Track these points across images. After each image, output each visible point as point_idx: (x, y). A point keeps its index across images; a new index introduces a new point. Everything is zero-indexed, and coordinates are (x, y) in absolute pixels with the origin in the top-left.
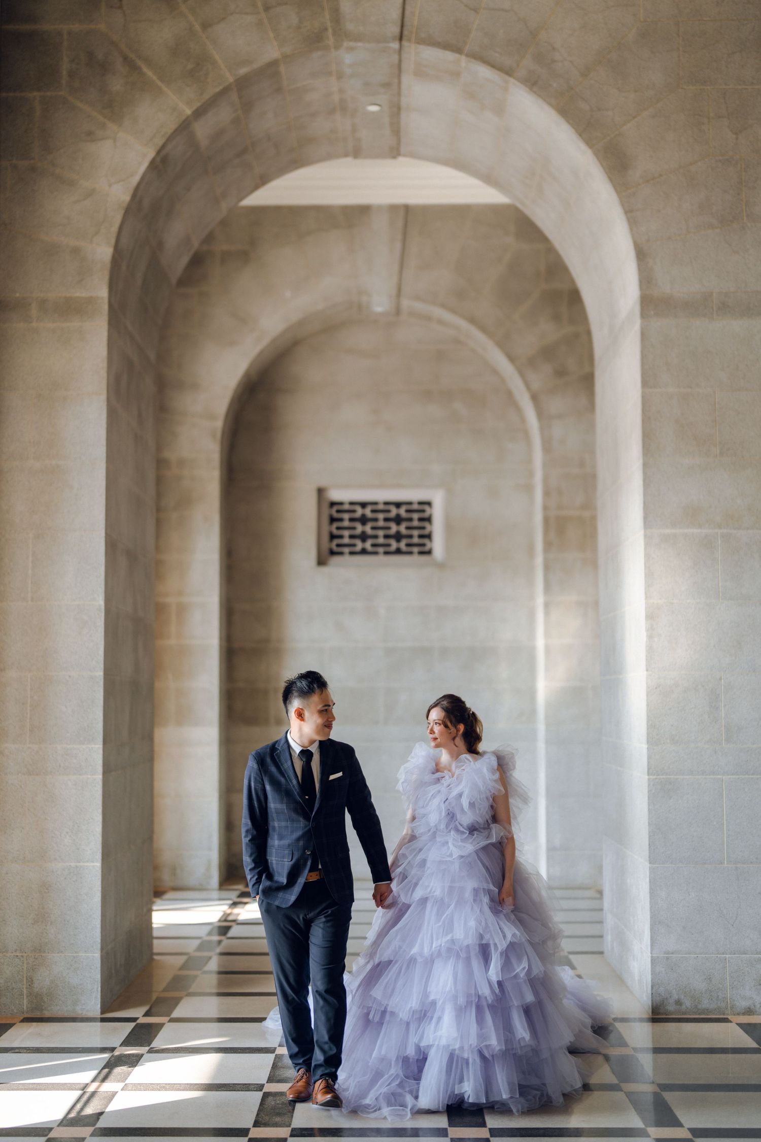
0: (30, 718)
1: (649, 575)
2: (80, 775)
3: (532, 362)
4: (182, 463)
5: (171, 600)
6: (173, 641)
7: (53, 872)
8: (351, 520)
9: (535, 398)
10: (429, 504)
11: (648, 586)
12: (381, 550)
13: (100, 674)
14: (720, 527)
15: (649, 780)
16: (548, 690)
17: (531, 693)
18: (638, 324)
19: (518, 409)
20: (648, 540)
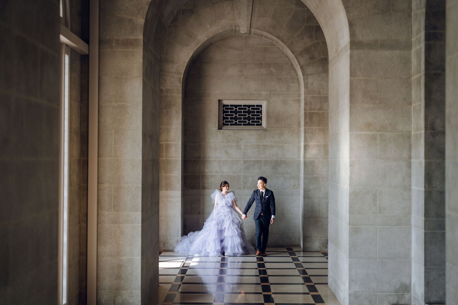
0: (114, 202)
1: (351, 149)
2: (133, 224)
3: (301, 54)
4: (167, 91)
5: (164, 143)
6: (164, 158)
7: (123, 260)
8: (231, 112)
9: (302, 67)
10: (261, 106)
11: (351, 154)
12: (242, 123)
13: (140, 185)
14: (379, 132)
15: (350, 227)
16: (305, 178)
17: (298, 178)
18: (349, 52)
19: (295, 71)
20: (351, 136)
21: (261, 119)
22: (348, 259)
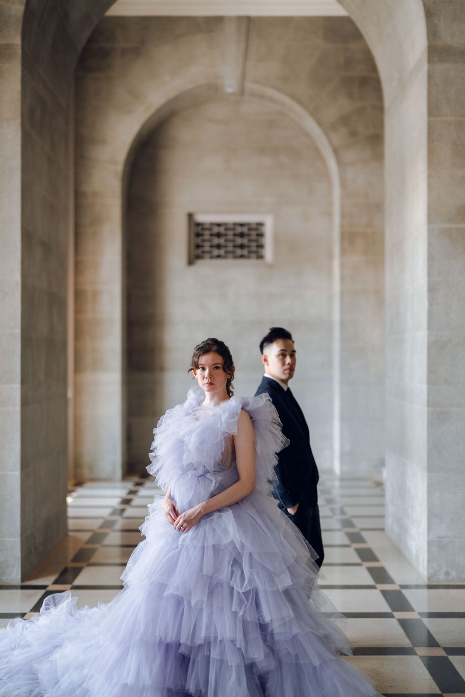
2: (4, 407)
3: (334, 126)
5: (88, 288)
6: (89, 316)
8: (211, 235)
9: (335, 151)
10: (261, 224)
12: (230, 255)
13: (18, 331)
15: (428, 411)
16: (342, 349)
17: (329, 351)
18: (425, 67)
19: (323, 161)
20: (430, 232)
21: (262, 246)
22: (426, 473)
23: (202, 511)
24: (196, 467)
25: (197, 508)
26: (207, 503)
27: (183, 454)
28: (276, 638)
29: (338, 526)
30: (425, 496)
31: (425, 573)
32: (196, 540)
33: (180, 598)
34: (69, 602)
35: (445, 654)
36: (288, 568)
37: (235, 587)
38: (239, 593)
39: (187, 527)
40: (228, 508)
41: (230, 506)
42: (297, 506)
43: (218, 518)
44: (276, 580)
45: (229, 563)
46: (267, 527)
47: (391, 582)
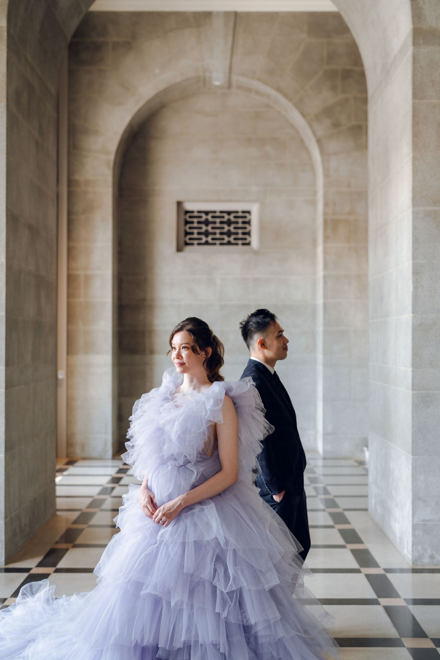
3: (317, 118)
4: (87, 182)
5: (81, 273)
6: (82, 300)
8: (199, 222)
9: (319, 141)
10: (249, 212)
11: (415, 249)
12: (218, 242)
13: (3, 313)
15: (413, 394)
16: (325, 332)
17: (313, 334)
18: (410, 50)
19: (307, 151)
20: (415, 215)
21: (249, 234)
22: (410, 456)
23: (183, 504)
24: (176, 457)
25: (177, 500)
26: (187, 495)
27: (164, 444)
28: (261, 641)
29: (322, 506)
30: (410, 479)
31: (410, 557)
32: (177, 535)
33: (158, 597)
34: (46, 591)
35: (434, 645)
36: (275, 566)
37: (218, 586)
38: (222, 592)
39: (166, 521)
40: (210, 501)
41: (212, 498)
42: (283, 493)
43: (199, 511)
44: (262, 578)
45: (212, 560)
46: (251, 520)
47: (376, 565)
